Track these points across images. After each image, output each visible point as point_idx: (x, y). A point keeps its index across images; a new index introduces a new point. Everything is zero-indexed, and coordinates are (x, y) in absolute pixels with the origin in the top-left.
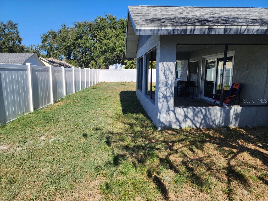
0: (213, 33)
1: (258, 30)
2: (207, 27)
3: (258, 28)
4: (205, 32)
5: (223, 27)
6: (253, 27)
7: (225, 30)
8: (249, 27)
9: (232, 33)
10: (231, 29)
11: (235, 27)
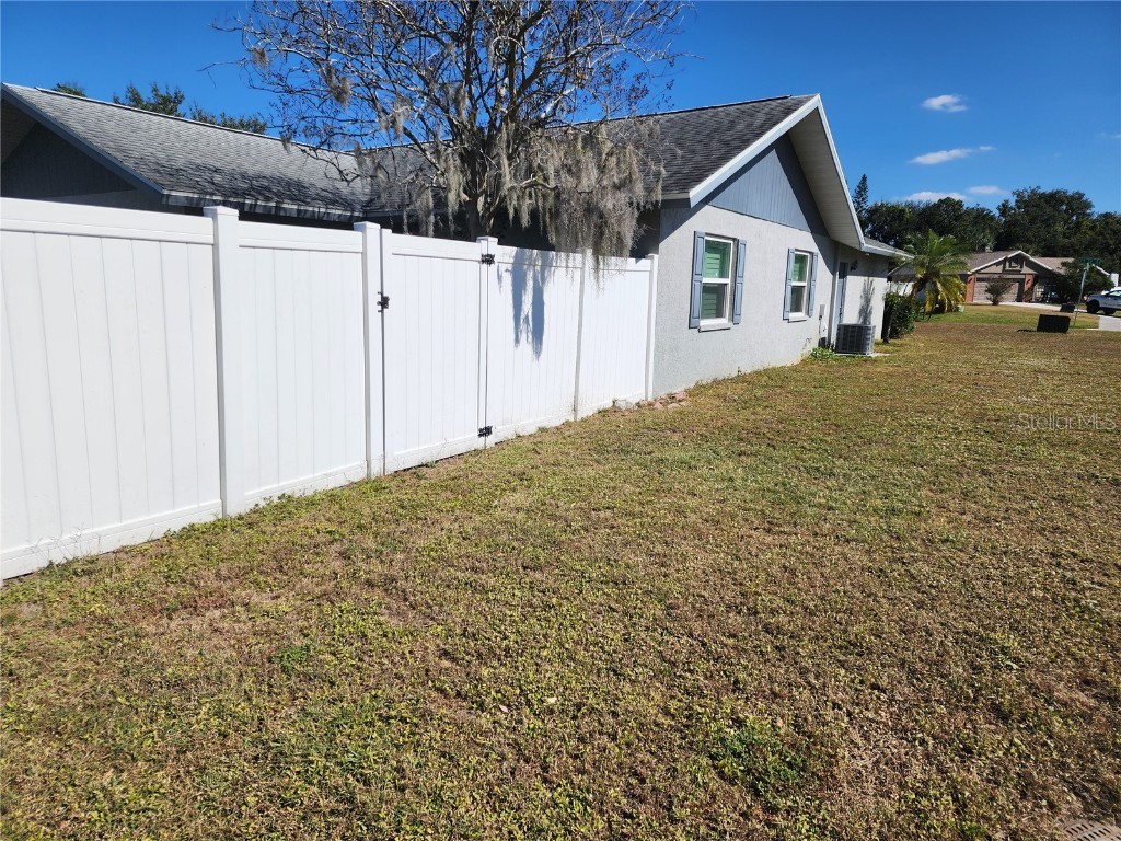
0: (282, 214)
1: (340, 215)
2: (274, 204)
3: (340, 212)
4: (270, 211)
5: (295, 207)
6: (333, 211)
7: (299, 211)
8: (330, 211)
9: (308, 216)
10: (306, 211)
11: (311, 209)
